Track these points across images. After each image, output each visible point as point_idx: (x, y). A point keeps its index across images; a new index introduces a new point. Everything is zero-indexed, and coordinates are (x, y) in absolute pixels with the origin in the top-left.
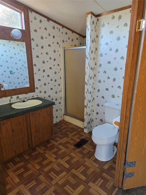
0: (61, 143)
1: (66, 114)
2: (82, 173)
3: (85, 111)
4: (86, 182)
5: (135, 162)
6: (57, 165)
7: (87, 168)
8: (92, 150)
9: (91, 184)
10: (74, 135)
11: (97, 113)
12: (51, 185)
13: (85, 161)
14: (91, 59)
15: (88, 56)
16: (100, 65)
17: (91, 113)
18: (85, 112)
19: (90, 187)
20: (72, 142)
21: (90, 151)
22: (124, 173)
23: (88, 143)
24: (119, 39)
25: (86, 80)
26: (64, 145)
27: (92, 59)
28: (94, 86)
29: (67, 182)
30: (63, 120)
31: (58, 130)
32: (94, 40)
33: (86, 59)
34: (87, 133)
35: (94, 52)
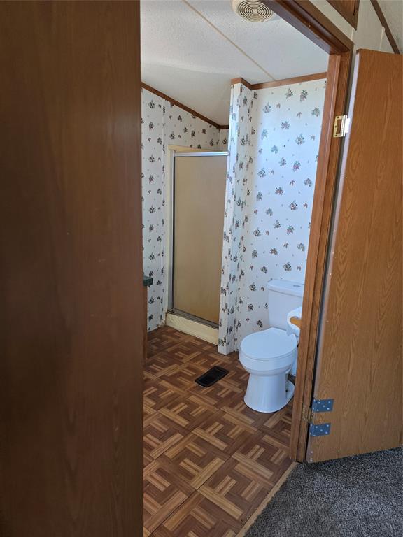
0: (164, 376)
1: (173, 310)
2: (217, 435)
3: (221, 302)
4: (227, 453)
5: (332, 401)
6: (159, 419)
7: (228, 426)
8: (239, 391)
9: (237, 456)
10: (195, 359)
11: (251, 307)
12: (149, 459)
13: (224, 413)
14: (238, 181)
15: (232, 175)
16: (259, 196)
17: (235, 307)
18: (221, 305)
19: (236, 462)
20: (191, 374)
21: (233, 393)
22: (309, 425)
23: (229, 375)
24: (300, 140)
25: (226, 230)
26: (172, 380)
27: (242, 181)
28: (243, 242)
29: (185, 454)
30: (166, 326)
31: (155, 348)
32: (247, 138)
33: (227, 182)
34: (225, 354)
35: (244, 166)
